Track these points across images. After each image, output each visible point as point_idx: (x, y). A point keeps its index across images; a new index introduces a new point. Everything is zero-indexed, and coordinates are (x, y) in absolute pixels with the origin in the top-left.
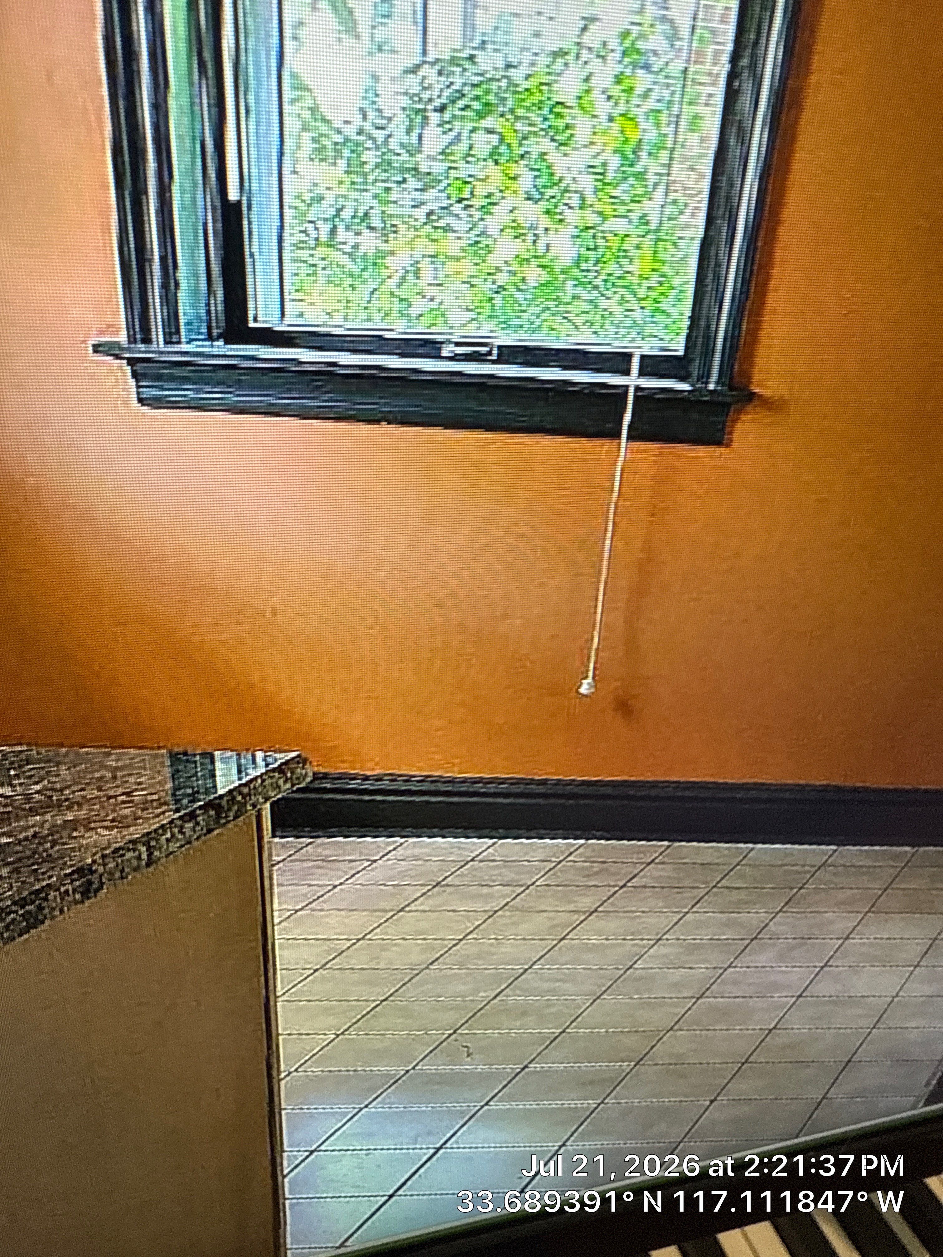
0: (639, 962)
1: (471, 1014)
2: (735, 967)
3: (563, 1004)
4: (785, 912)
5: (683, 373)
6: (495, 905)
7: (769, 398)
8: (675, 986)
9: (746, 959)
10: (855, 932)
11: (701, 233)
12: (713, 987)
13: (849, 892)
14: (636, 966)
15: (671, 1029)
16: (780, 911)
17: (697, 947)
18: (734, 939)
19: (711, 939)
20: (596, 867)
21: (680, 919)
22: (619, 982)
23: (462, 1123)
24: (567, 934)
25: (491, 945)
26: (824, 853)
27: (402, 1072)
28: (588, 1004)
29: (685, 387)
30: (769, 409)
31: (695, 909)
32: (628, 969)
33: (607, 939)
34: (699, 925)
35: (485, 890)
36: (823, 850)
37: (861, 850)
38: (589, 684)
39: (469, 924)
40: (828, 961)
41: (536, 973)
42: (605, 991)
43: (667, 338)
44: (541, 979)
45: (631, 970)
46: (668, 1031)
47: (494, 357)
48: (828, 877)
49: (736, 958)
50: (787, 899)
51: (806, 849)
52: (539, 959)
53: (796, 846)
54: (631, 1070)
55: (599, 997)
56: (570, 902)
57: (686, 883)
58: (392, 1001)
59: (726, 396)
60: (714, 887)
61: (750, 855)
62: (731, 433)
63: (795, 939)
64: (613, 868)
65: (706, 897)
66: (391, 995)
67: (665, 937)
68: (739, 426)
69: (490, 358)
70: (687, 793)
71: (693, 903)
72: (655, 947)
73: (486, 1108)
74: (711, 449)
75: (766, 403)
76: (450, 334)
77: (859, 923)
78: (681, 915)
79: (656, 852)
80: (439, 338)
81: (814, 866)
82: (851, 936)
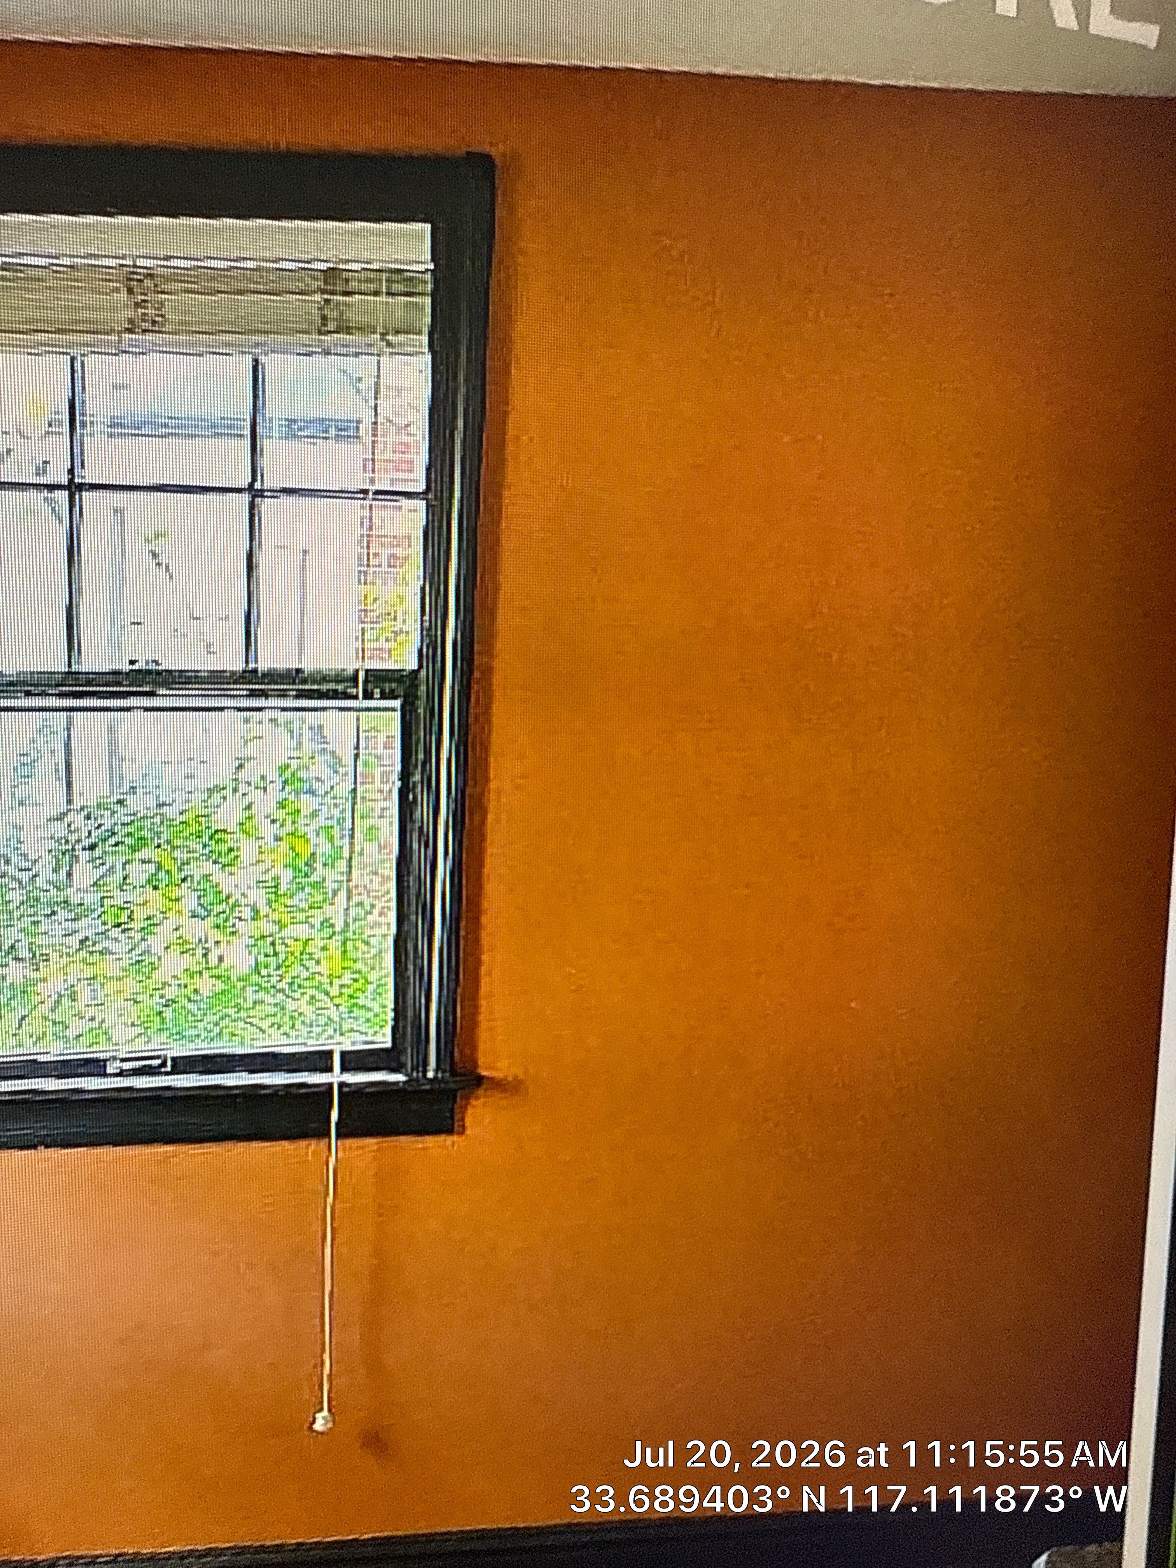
5: (394, 1065)
7: (501, 1080)
11: (393, 929)
29: (400, 1078)
30: (505, 1091)
38: (324, 1418)
43: (371, 1031)
47: (169, 1069)
59: (447, 1083)
62: (463, 1119)
68: (470, 1111)
69: (163, 1070)
70: (477, 1545)
74: (442, 1138)
75: (498, 1085)
76: (116, 1050)
80: (102, 1056)
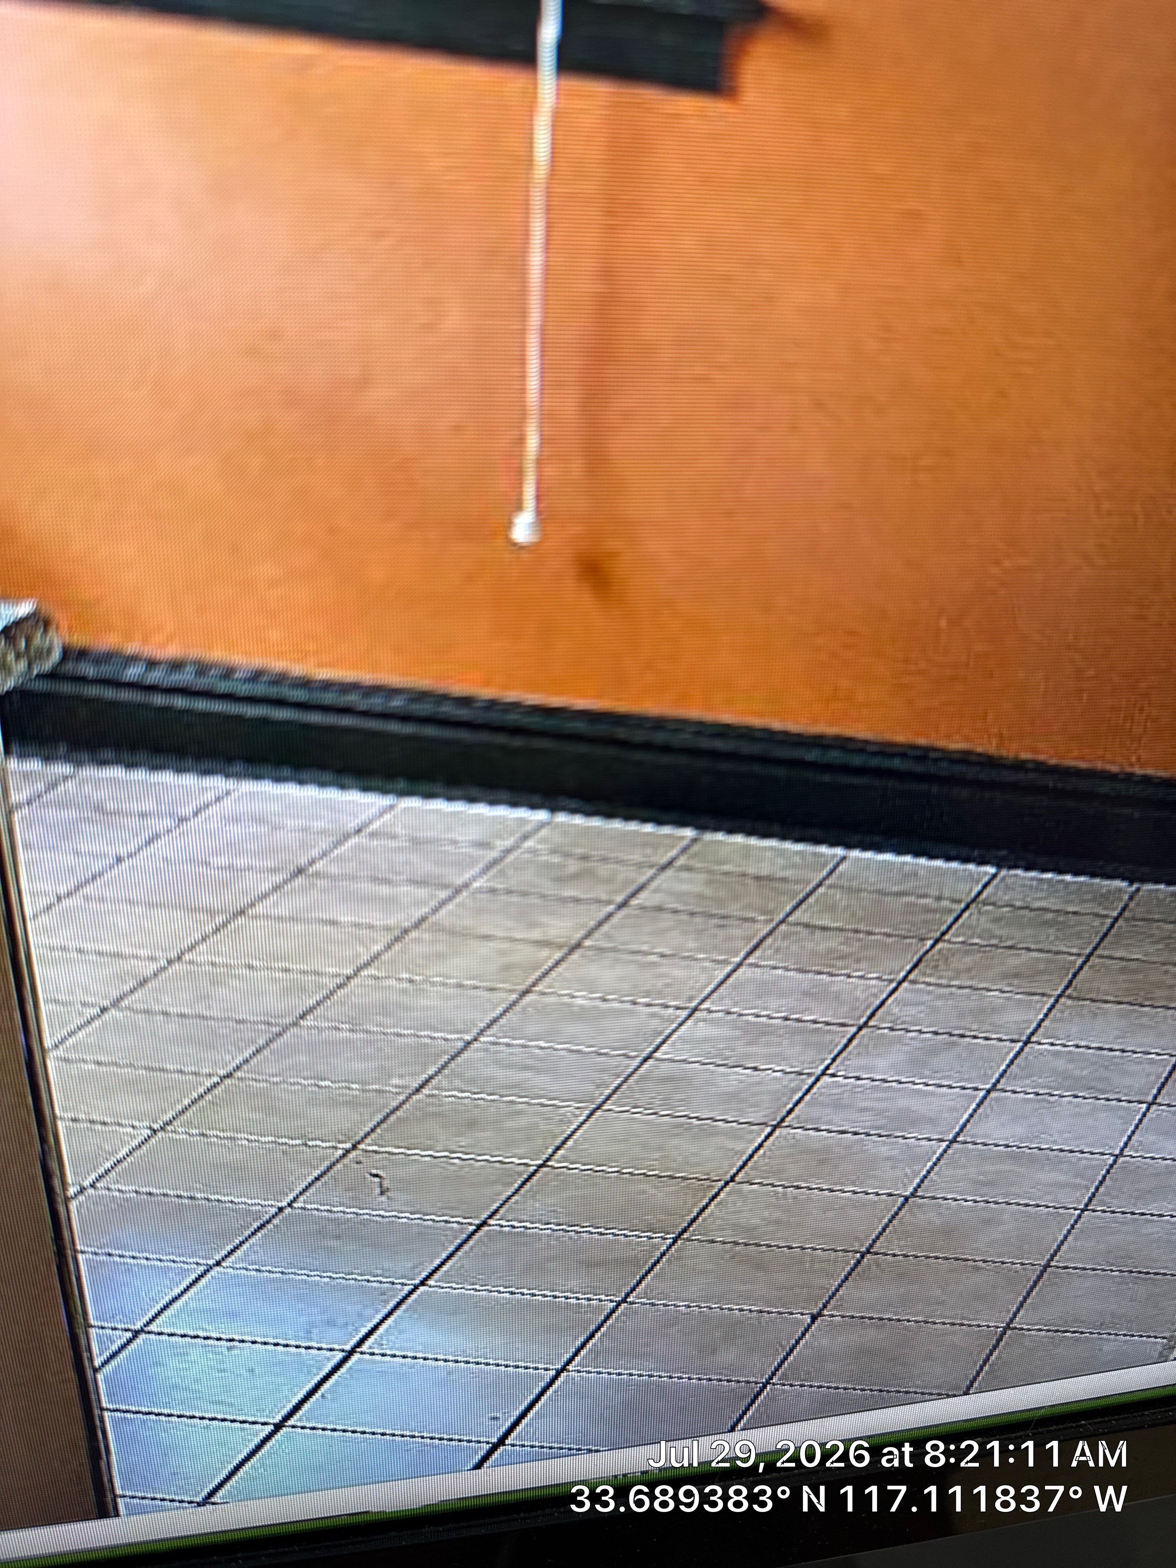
0: (664, 1048)
1: (379, 1117)
2: (833, 1075)
3: (537, 1114)
4: (914, 982)
6: (400, 918)
8: (732, 1098)
9: (852, 1061)
10: (1042, 1030)
12: (797, 1109)
13: (1025, 956)
14: (657, 1055)
15: (732, 1179)
16: (905, 979)
17: (764, 1031)
18: (827, 1024)
19: (786, 1019)
20: (573, 866)
21: (728, 976)
22: (631, 1080)
23: (385, 1311)
24: (534, 985)
25: (404, 991)
26: (972, 878)
27: (273, 1210)
28: (581, 1119)
31: (751, 960)
32: (645, 1060)
33: (604, 1000)
34: (764, 990)
35: (384, 890)
36: (971, 873)
37: (1041, 880)
39: (361, 950)
40: (998, 1081)
41: (486, 1050)
42: (608, 1098)
44: (497, 1062)
45: (651, 1062)
46: (727, 1183)
48: (984, 923)
49: (834, 1060)
50: (915, 959)
51: (939, 868)
52: (489, 1026)
53: (923, 861)
54: (669, 1247)
55: (599, 1108)
56: (533, 925)
57: (734, 909)
58: (241, 1079)
60: (783, 921)
61: (841, 868)
62: (735, 73)
63: (936, 1033)
64: (604, 870)
65: (769, 941)
66: (238, 1068)
67: (704, 1006)
68: (748, 64)
70: (719, 744)
71: (748, 948)
72: (690, 1023)
73: (422, 1289)
74: (701, 100)
77: (1046, 1015)
78: (729, 968)
79: (673, 847)
81: (959, 901)
82: (1034, 1039)
